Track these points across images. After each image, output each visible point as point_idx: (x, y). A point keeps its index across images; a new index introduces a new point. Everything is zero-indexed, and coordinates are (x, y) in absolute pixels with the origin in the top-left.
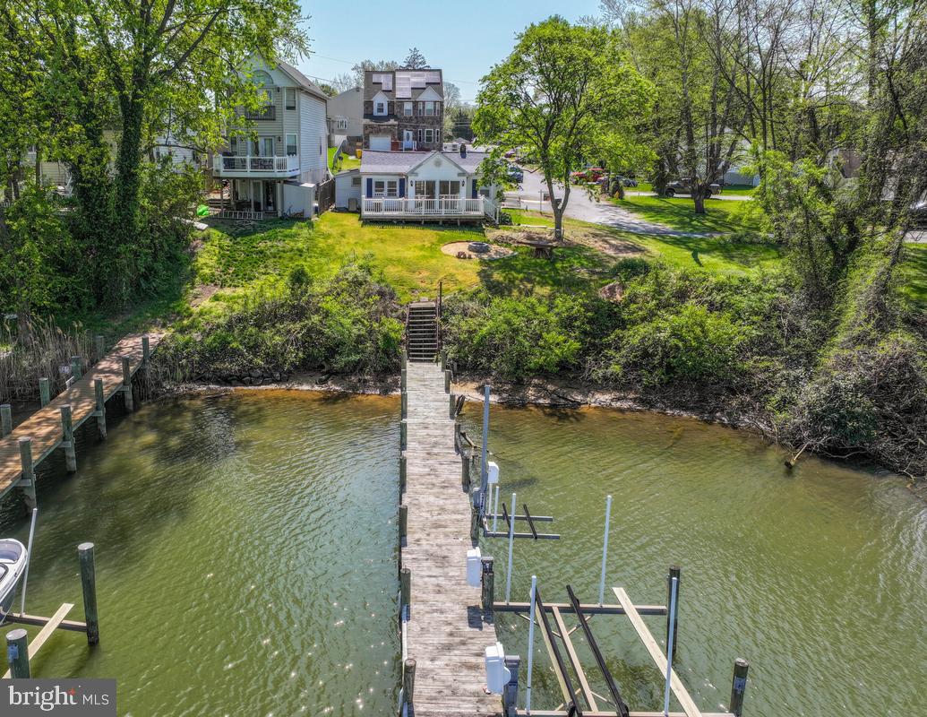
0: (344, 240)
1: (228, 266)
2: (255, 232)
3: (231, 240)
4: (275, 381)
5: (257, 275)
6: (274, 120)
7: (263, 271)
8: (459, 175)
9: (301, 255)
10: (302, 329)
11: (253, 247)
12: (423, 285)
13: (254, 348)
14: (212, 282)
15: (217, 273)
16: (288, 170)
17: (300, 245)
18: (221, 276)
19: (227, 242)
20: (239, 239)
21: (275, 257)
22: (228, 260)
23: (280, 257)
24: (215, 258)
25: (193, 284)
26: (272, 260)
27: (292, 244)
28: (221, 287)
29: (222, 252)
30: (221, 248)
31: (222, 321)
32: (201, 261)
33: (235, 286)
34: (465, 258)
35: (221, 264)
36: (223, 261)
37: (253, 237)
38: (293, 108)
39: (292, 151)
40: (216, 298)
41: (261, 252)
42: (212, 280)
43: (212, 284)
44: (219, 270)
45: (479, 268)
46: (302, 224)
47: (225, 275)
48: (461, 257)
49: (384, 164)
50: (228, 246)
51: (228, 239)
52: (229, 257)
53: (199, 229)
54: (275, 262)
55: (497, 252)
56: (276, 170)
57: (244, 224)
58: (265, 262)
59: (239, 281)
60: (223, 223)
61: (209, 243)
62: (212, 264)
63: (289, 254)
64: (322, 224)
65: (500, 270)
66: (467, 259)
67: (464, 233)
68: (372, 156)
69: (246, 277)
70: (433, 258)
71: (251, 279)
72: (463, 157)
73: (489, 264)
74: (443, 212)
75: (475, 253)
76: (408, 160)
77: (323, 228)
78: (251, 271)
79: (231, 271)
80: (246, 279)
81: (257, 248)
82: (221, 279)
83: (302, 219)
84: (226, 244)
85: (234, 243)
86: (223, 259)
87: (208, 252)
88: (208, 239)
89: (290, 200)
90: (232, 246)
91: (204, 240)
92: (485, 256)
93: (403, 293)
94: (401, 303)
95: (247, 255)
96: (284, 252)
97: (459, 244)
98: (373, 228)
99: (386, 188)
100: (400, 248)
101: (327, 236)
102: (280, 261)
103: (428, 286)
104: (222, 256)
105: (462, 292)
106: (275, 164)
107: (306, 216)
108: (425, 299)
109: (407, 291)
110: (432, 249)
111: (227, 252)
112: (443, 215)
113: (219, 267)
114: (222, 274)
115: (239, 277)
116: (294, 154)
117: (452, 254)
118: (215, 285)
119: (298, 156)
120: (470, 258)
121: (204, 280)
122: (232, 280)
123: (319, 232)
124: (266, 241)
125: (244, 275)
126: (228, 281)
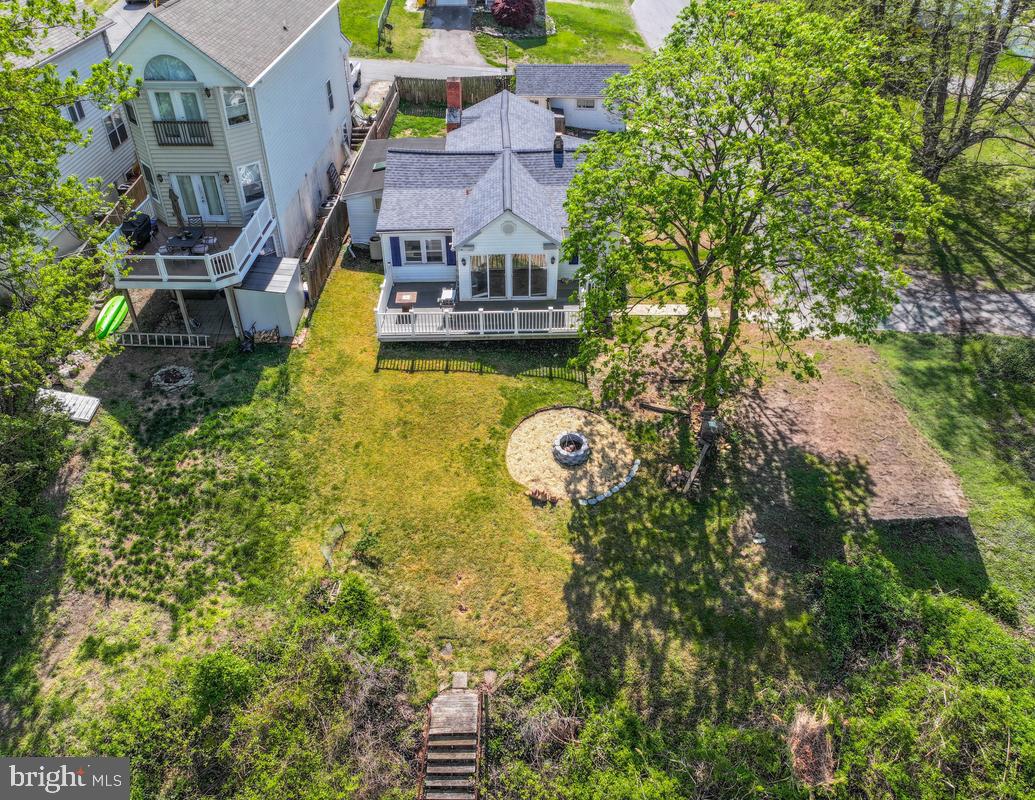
1: (124, 530)
2: (184, 418)
3: (135, 450)
5: (171, 563)
6: (212, 145)
7: (182, 549)
8: (545, 247)
9: (255, 497)
11: (172, 474)
12: (461, 619)
14: (92, 583)
15: (103, 553)
16: (236, 270)
17: (258, 463)
18: (110, 564)
19: (129, 457)
21: (208, 505)
22: (126, 510)
23: (218, 506)
24: (104, 505)
25: (57, 593)
26: (203, 513)
27: (242, 459)
28: (110, 596)
29: (117, 487)
30: (116, 474)
32: (79, 517)
33: (134, 598)
34: (543, 503)
35: (112, 522)
36: (117, 514)
37: (175, 439)
38: (245, 118)
41: (184, 490)
42: (85, 580)
43: (92, 590)
44: (107, 542)
45: (568, 558)
46: (270, 373)
47: (117, 558)
48: (538, 501)
49: (424, 185)
50: (129, 469)
51: (132, 445)
52: (129, 501)
53: (78, 423)
54: (207, 522)
55: (605, 456)
56: (214, 277)
57: (168, 387)
58: (188, 522)
59: (140, 579)
60: (133, 376)
61: (96, 461)
62: (96, 526)
63: (234, 495)
64: (308, 364)
65: (608, 573)
66: (549, 505)
67: (551, 378)
68: (403, 166)
69: (153, 568)
70: (488, 504)
71: (160, 577)
72: (559, 164)
73: (588, 538)
74: (516, 330)
75: (565, 473)
76: (465, 175)
77: (306, 386)
78: (164, 550)
79: (128, 545)
80: (151, 577)
81: (178, 476)
82: (108, 571)
83: (276, 348)
84: (126, 463)
85: (141, 460)
86: (118, 508)
87: (92, 490)
88: (95, 449)
89: (252, 313)
90: (135, 469)
91: (86, 454)
92: (583, 487)
93: (423, 658)
94: (417, 701)
95: (161, 499)
96: (226, 487)
97: (539, 418)
98: (395, 376)
99: (424, 251)
100: (434, 464)
101: (309, 423)
102: (216, 516)
103: (471, 625)
104: (116, 501)
105: (530, 664)
106: (210, 267)
107: (283, 333)
108: (462, 677)
109: (431, 646)
110: (488, 457)
111: (127, 487)
112: (516, 333)
113: (108, 536)
114: (111, 554)
115: (141, 567)
116: (260, 195)
117: (523, 480)
118: (97, 592)
119: (267, 199)
120: (554, 502)
121: (79, 577)
122: (128, 578)
123: (298, 403)
124: (196, 452)
125: (150, 562)
126: (121, 579)
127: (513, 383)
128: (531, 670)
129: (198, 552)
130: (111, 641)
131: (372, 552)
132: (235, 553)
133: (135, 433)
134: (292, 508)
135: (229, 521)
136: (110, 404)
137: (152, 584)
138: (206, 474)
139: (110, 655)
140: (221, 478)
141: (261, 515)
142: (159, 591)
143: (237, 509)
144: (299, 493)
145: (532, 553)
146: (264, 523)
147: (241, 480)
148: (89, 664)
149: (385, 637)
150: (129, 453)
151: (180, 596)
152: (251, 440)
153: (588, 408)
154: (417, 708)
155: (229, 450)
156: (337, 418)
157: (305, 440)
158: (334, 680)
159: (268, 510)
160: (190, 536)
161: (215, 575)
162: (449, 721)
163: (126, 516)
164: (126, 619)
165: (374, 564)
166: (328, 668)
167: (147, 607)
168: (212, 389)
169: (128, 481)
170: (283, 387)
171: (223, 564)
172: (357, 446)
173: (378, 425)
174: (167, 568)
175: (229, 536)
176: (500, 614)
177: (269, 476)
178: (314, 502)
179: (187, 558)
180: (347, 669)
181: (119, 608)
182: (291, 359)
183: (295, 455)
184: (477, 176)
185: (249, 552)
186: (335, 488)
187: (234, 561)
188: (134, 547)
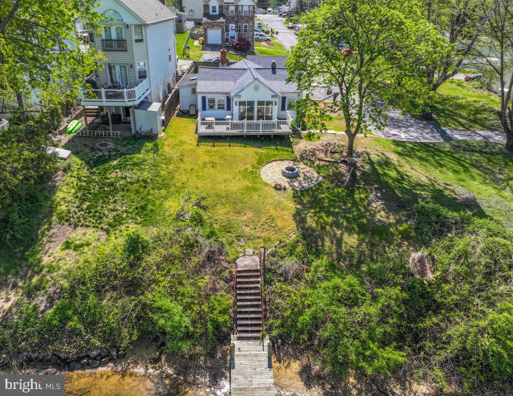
0: (182, 165)
1: (83, 201)
2: (110, 158)
3: (88, 170)
4: (111, 360)
5: (106, 212)
6: (126, 51)
7: (111, 207)
8: (273, 96)
9: (145, 187)
10: (136, 306)
11: (106, 178)
12: (247, 230)
13: (91, 325)
14: (67, 221)
15: (73, 209)
16: (136, 99)
17: (146, 175)
18: (76, 213)
19: (85, 172)
20: (94, 170)
21: (123, 190)
22: (83, 193)
23: (128, 190)
24: (73, 191)
25: (50, 224)
26: (121, 193)
27: (139, 173)
28: (76, 226)
29: (79, 184)
30: (79, 179)
31: (66, 284)
32: (60, 195)
33: (87, 226)
34: (280, 189)
35: (77, 197)
36: (79, 194)
37: (107, 165)
38: (142, 40)
39: (143, 76)
40: (67, 245)
41: (112, 184)
42: (65, 219)
43: (67, 224)
44: (75, 205)
45: (294, 206)
46: (150, 145)
47: (79, 211)
48: (278, 188)
49: (215, 80)
50: (85, 177)
51: (86, 168)
52: (85, 189)
53: (61, 159)
54: (123, 196)
55: (305, 175)
56: (127, 100)
57: (102, 148)
58: (114, 196)
59: (91, 219)
60: (85, 145)
61: (69, 174)
62: (69, 199)
63: (136, 186)
64: (166, 143)
65: (312, 211)
66: (283, 190)
67: (277, 149)
68: (206, 73)
69: (97, 214)
70: (255, 189)
71: (100, 218)
72: (274, 73)
73: (301, 200)
74: (261, 130)
75: (288, 180)
76: (233, 76)
77: (166, 150)
78: (102, 207)
79: (85, 207)
80: (96, 218)
81: (109, 179)
82: (75, 216)
83: (151, 137)
84: (83, 175)
85: (90, 173)
86: (80, 192)
87: (67, 184)
88: (69, 169)
89: (140, 122)
90: (88, 177)
91: (65, 170)
92: (296, 184)
93: (231, 244)
94: (229, 259)
95: (100, 188)
96: (131, 183)
97: (274, 164)
98: (206, 147)
99: (216, 103)
100: (227, 176)
101: (169, 161)
102: (127, 194)
103: (252, 232)
104: (79, 189)
105: (282, 244)
106: (125, 95)
107: (154, 132)
108: (250, 251)
109: (234, 240)
110: (254, 175)
111: (84, 184)
112: (261, 132)
113: (75, 203)
114: (77, 210)
115: (91, 214)
116: (145, 77)
117: (269, 182)
118: (70, 224)
119: (147, 79)
120: (285, 189)
121: (60, 218)
122: (85, 219)
123: (162, 155)
124: (117, 170)
125: (96, 212)
126: (81, 219)
127: (259, 150)
128: (283, 247)
129: (119, 208)
130: (78, 243)
131: (203, 203)
132: (137, 208)
133: (88, 163)
134: (163, 192)
135: (133, 196)
136: (76, 153)
137: (97, 220)
138: (122, 178)
139: (77, 248)
140: (129, 180)
141: (148, 194)
142: (100, 223)
143: (137, 192)
144: (166, 186)
145: (277, 205)
146: (150, 197)
147: (138, 180)
148: (67, 251)
149: (212, 233)
150: (85, 171)
151: (110, 225)
152: (143, 167)
153: (295, 160)
154: (229, 263)
155: (132, 170)
156: (181, 160)
157: (168, 168)
158: (190, 246)
159: (152, 192)
160: (115, 202)
161: (127, 216)
162: (246, 266)
163: (84, 195)
164: (84, 234)
165: (205, 208)
166: (188, 240)
167: (95, 230)
168: (123, 149)
169: (84, 181)
170: (156, 149)
171: (131, 213)
172: (192, 170)
173: (200, 163)
174: (104, 214)
175: (133, 202)
176: (266, 226)
177: (152, 180)
178: (173, 189)
179: (113, 210)
180: (197, 242)
181: (80, 231)
182: (158, 141)
183: (163, 173)
184: (239, 77)
185: (143, 208)
186: (183, 184)
187: (136, 211)
188: (88, 206)
